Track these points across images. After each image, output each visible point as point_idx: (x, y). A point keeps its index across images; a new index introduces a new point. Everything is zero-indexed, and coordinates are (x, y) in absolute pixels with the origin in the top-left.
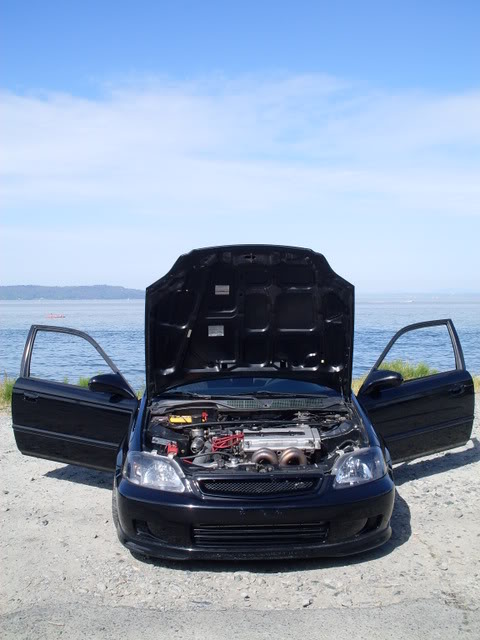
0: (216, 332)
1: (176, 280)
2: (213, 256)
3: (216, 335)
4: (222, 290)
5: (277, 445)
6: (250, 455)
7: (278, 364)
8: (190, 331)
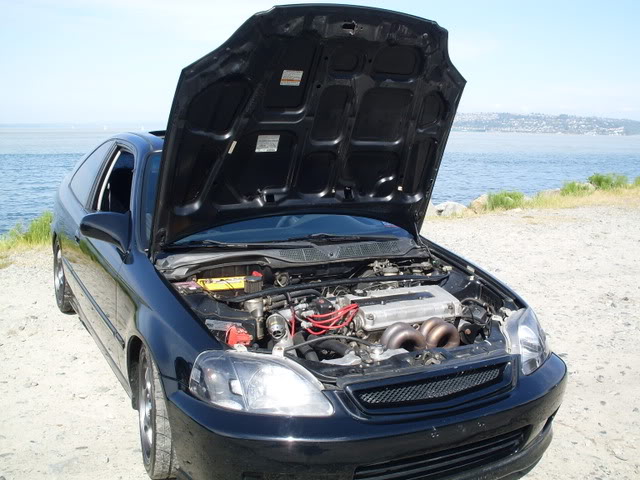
0: (267, 145)
1: (233, 58)
2: (300, 20)
3: (265, 150)
4: (292, 78)
5: (410, 316)
6: (377, 335)
7: (341, 193)
8: (235, 143)
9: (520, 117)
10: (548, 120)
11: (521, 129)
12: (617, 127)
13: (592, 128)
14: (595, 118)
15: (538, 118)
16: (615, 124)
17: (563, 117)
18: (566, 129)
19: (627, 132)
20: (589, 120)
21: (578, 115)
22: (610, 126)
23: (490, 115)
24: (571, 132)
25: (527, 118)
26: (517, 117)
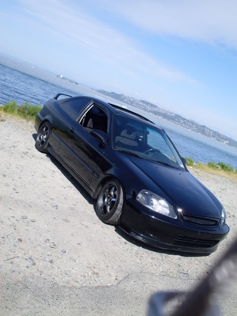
9: (185, 119)
10: (197, 126)
11: (183, 125)
12: (226, 140)
13: (215, 137)
14: (218, 133)
15: (193, 123)
16: (226, 139)
17: (204, 127)
18: (203, 132)
19: (229, 144)
20: (215, 132)
21: (211, 129)
22: (223, 138)
23: (172, 113)
24: (205, 135)
25: (188, 121)
26: (183, 119)
